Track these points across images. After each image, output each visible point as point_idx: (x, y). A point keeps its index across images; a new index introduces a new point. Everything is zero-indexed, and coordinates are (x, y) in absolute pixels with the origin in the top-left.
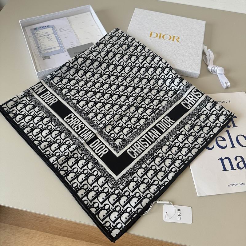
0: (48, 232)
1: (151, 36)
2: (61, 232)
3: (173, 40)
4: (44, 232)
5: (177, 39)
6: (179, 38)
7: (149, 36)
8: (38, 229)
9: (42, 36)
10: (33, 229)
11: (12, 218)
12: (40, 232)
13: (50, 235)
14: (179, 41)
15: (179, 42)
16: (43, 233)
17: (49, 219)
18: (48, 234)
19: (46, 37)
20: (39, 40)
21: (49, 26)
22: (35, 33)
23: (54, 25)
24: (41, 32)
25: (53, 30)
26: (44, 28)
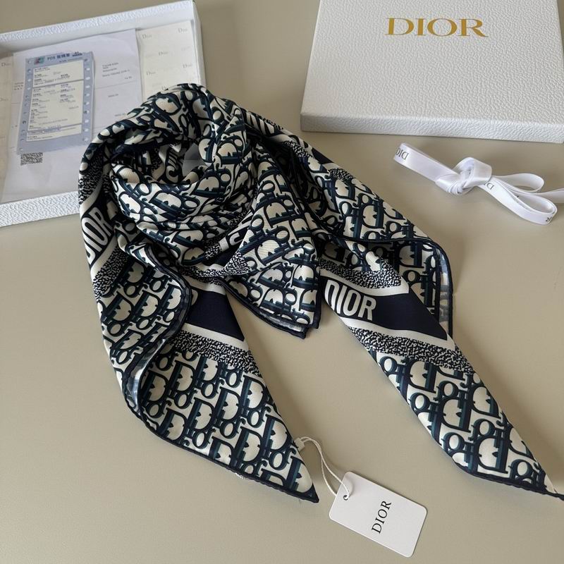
1: (391, 32)
3: (464, 33)
5: (473, 28)
6: (480, 24)
7: (387, 31)
9: (49, 86)
14: (485, 34)
15: (482, 35)
19: (58, 88)
20: (37, 97)
21: (77, 55)
22: (35, 74)
23: (92, 53)
24: (50, 73)
25: (85, 69)
26: (63, 59)
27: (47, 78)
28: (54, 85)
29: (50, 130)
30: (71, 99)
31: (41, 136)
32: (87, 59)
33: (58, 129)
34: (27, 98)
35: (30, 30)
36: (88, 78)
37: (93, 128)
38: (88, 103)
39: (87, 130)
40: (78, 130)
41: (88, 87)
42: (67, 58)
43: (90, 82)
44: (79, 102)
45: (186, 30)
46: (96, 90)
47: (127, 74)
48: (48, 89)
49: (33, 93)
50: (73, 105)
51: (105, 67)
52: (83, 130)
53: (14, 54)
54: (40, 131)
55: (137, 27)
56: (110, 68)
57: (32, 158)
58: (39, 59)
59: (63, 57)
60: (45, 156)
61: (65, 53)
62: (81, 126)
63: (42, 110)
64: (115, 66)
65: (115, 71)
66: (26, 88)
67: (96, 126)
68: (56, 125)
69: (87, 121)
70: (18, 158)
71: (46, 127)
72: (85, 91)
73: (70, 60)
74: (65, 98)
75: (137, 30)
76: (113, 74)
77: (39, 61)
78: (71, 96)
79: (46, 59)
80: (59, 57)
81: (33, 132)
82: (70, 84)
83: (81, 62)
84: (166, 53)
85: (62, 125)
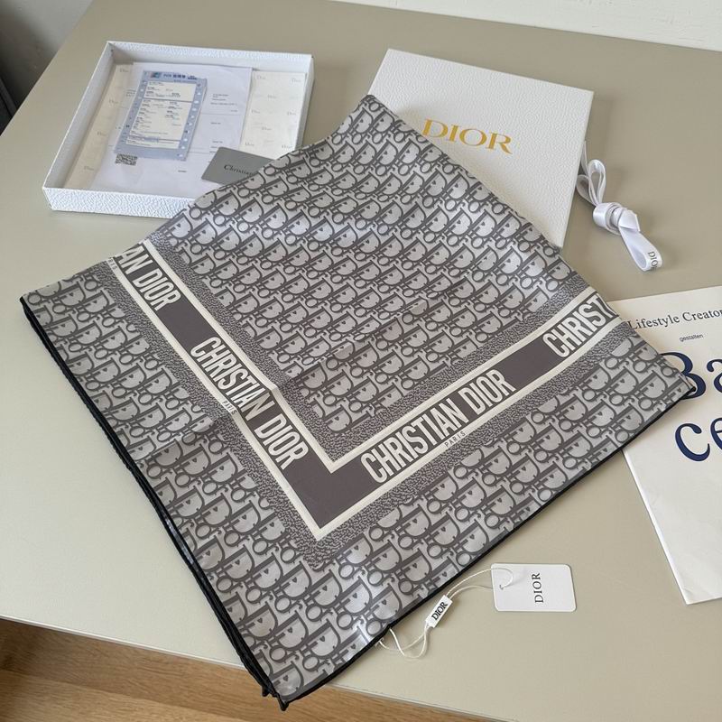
0: (184, 703)
2: (223, 702)
4: (172, 703)
8: (155, 697)
9: (159, 100)
10: (140, 696)
11: (78, 664)
12: (162, 705)
13: (191, 713)
16: (169, 706)
17: (188, 664)
18: (185, 710)
19: (167, 104)
20: (146, 107)
21: (192, 78)
22: (149, 85)
23: (206, 80)
24: (163, 88)
25: (196, 93)
26: (177, 79)
27: (158, 92)
28: (163, 100)
29: (149, 139)
30: (176, 117)
31: (140, 142)
32: (200, 84)
33: (158, 140)
34: (136, 106)
35: (155, 45)
36: (197, 102)
37: (190, 148)
38: (190, 124)
39: (183, 148)
40: (175, 146)
41: (194, 110)
42: (182, 79)
43: (198, 106)
44: (183, 122)
45: (299, 81)
46: (202, 116)
47: (233, 107)
48: (157, 102)
49: (143, 102)
50: (176, 122)
51: (215, 96)
52: (180, 147)
53: (135, 63)
54: (141, 138)
55: (254, 67)
56: (219, 97)
57: (127, 159)
58: (156, 73)
59: (178, 77)
60: (138, 161)
61: (182, 74)
62: (178, 143)
63: (148, 120)
64: (225, 98)
65: (224, 102)
66: (138, 95)
67: (193, 145)
68: (156, 136)
69: (186, 140)
70: (114, 157)
71: (147, 135)
72: (191, 113)
73: (184, 82)
74: (171, 115)
75: (253, 69)
76: (221, 104)
77: (155, 75)
78: (177, 114)
79: (162, 75)
80: (175, 76)
81: (134, 137)
82: (178, 103)
83: (194, 86)
84: (275, 97)
85: (162, 138)
